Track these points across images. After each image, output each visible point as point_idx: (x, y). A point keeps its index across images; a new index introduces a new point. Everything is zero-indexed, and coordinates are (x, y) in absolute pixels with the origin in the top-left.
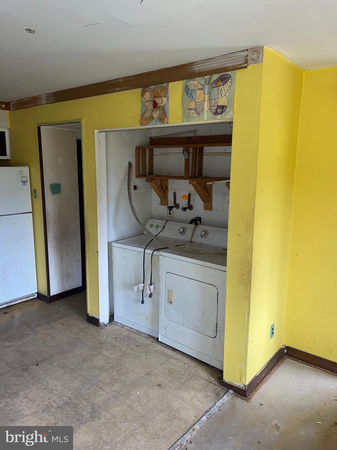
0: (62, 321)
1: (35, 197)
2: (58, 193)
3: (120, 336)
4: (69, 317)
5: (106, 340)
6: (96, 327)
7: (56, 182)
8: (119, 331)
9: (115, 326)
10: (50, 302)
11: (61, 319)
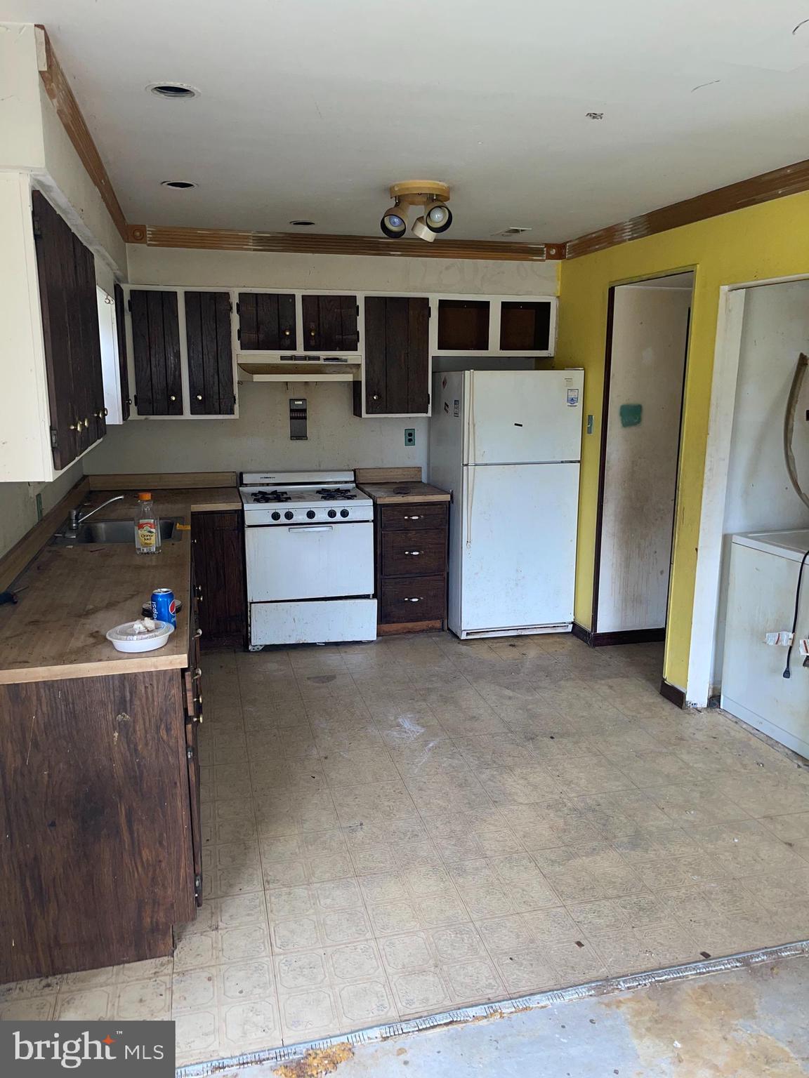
0: (609, 681)
1: (590, 432)
2: (635, 424)
3: (725, 736)
4: (624, 679)
5: (692, 735)
6: (677, 709)
7: (633, 401)
8: (727, 728)
9: (720, 717)
10: (595, 646)
11: (609, 677)
